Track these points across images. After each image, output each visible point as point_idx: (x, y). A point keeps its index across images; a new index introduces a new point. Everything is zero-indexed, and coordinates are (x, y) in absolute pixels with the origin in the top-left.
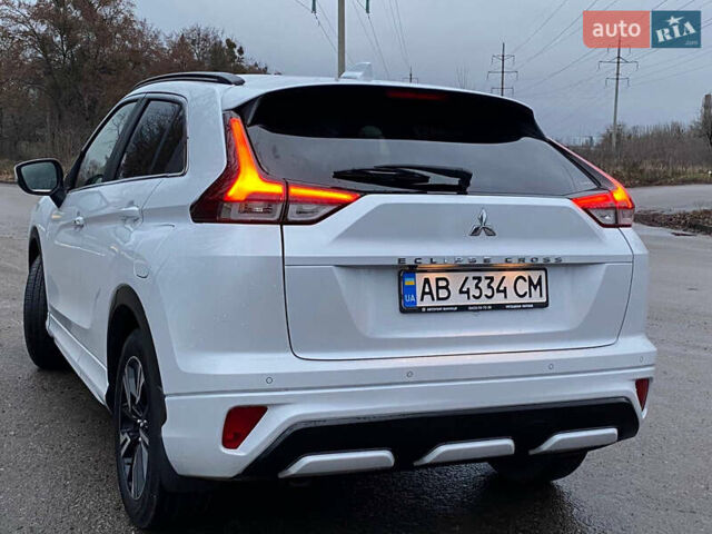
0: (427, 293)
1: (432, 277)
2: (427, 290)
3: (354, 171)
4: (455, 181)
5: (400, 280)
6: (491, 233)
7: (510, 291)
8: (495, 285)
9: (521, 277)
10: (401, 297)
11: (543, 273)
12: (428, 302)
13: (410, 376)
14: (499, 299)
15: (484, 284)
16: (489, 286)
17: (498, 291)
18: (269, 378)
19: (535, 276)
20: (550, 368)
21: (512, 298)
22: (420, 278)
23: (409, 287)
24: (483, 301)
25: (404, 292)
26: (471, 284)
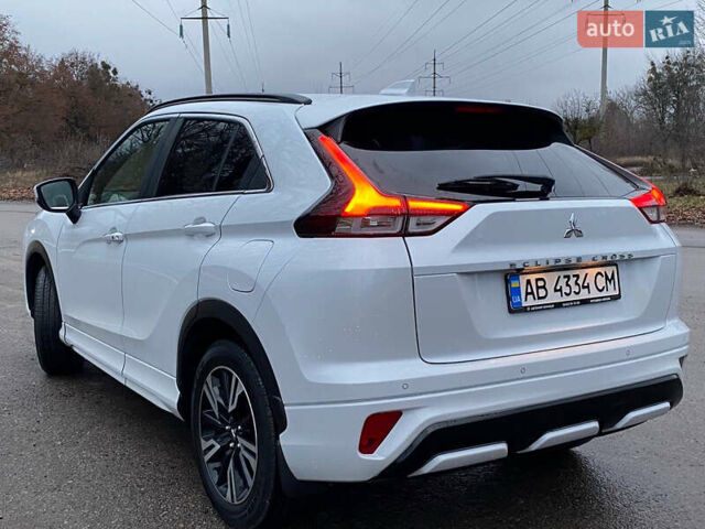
0: (530, 294)
1: (533, 278)
2: (529, 291)
3: (457, 182)
4: (538, 187)
5: (507, 282)
6: (579, 234)
7: (592, 286)
8: (580, 282)
9: (599, 273)
10: (509, 299)
11: (614, 268)
12: (531, 302)
13: (523, 371)
14: (584, 295)
15: (572, 282)
16: (577, 284)
17: (584, 287)
18: (405, 384)
19: (609, 271)
20: (628, 353)
21: (594, 294)
22: (523, 279)
23: (515, 288)
24: (573, 297)
25: (511, 294)
26: (563, 282)
